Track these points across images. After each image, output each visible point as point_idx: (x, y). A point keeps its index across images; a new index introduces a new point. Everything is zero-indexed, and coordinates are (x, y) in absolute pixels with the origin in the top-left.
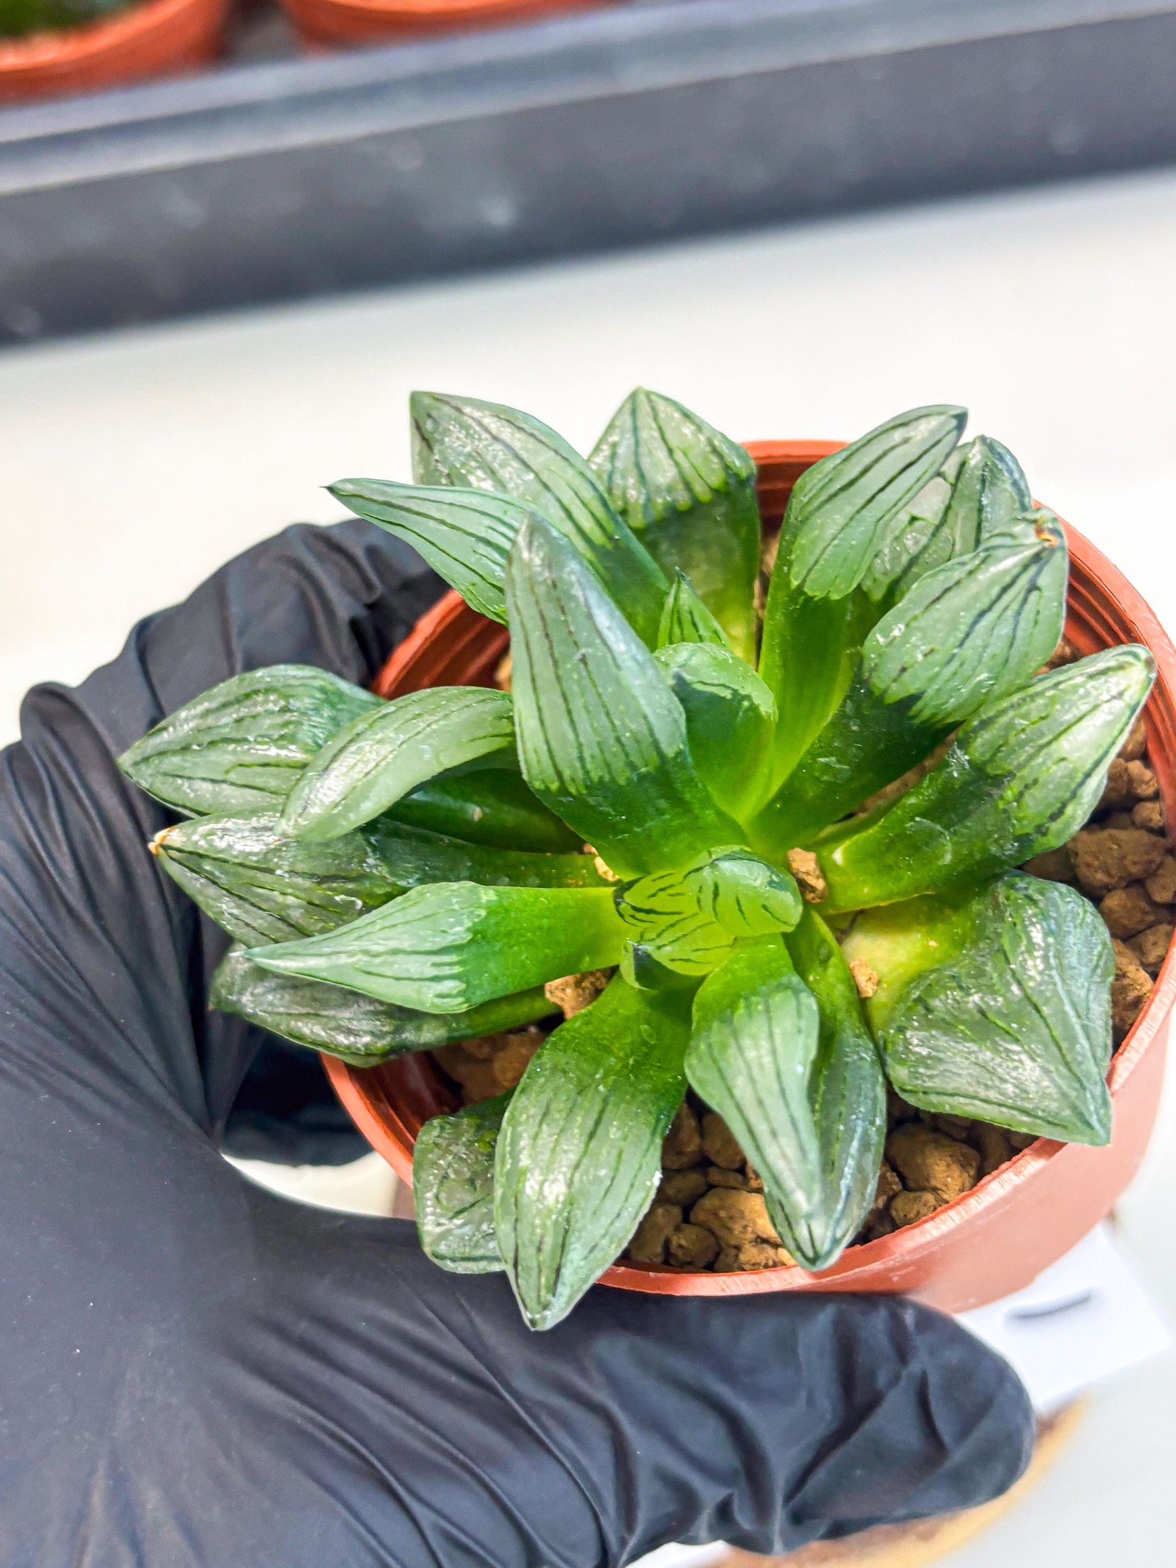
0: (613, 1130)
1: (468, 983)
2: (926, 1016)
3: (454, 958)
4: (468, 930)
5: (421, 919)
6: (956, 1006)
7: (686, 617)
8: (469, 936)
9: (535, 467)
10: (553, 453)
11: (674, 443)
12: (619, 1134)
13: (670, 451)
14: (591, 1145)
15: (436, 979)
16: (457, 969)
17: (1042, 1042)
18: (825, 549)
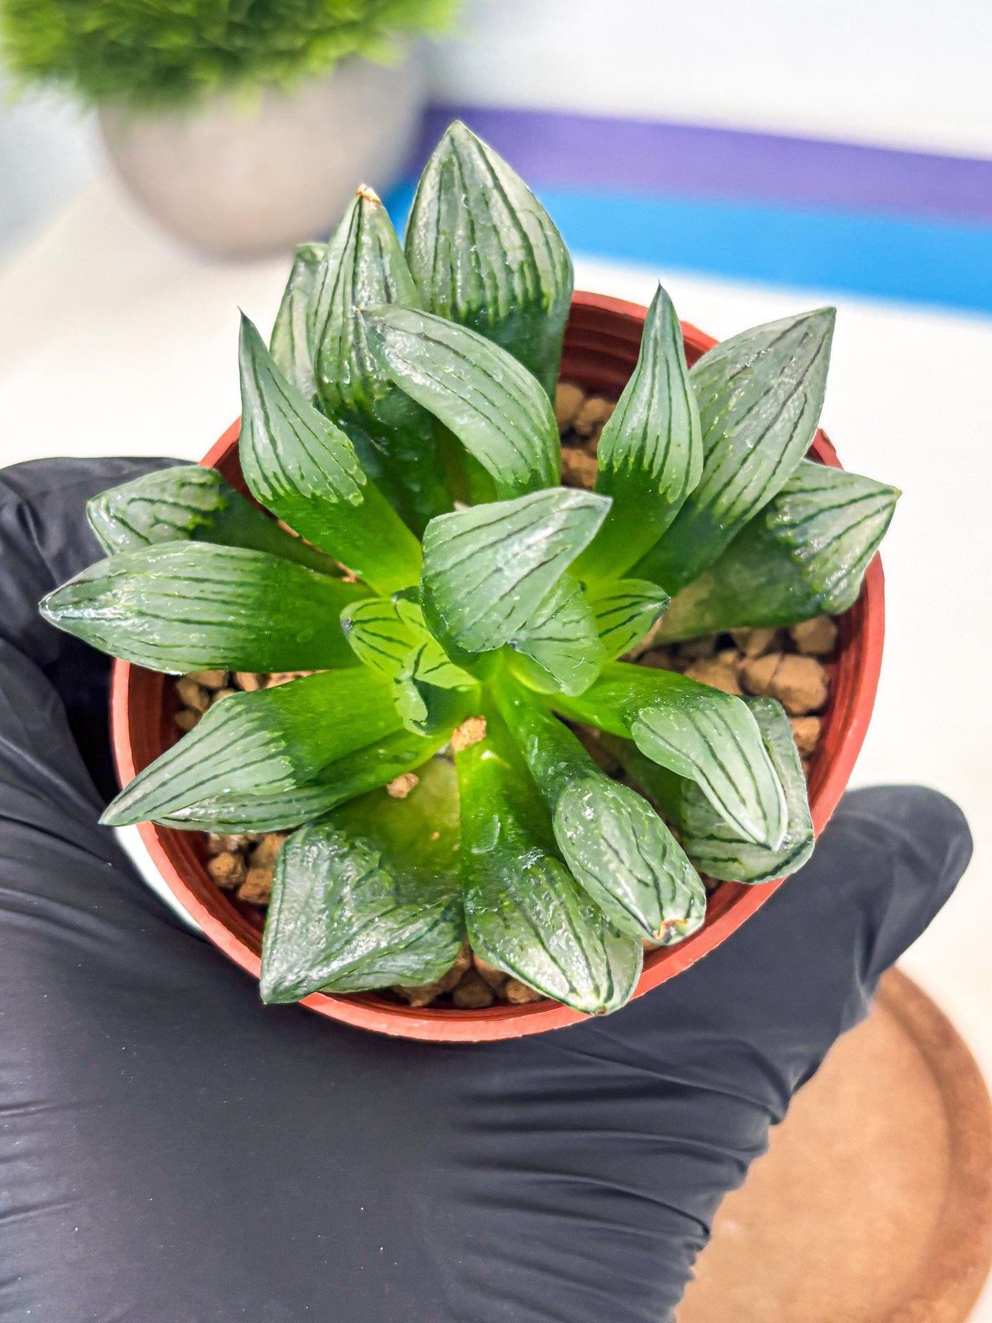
0: (197, 635)
1: (275, 501)
2: (336, 855)
3: (288, 488)
4: (313, 495)
5: (309, 454)
6: (345, 878)
7: (635, 610)
8: (309, 496)
9: (758, 448)
10: (777, 460)
11: (844, 539)
12: (194, 641)
13: (839, 537)
14: (176, 623)
15: (266, 478)
16: (281, 492)
17: (327, 948)
18: (663, 738)
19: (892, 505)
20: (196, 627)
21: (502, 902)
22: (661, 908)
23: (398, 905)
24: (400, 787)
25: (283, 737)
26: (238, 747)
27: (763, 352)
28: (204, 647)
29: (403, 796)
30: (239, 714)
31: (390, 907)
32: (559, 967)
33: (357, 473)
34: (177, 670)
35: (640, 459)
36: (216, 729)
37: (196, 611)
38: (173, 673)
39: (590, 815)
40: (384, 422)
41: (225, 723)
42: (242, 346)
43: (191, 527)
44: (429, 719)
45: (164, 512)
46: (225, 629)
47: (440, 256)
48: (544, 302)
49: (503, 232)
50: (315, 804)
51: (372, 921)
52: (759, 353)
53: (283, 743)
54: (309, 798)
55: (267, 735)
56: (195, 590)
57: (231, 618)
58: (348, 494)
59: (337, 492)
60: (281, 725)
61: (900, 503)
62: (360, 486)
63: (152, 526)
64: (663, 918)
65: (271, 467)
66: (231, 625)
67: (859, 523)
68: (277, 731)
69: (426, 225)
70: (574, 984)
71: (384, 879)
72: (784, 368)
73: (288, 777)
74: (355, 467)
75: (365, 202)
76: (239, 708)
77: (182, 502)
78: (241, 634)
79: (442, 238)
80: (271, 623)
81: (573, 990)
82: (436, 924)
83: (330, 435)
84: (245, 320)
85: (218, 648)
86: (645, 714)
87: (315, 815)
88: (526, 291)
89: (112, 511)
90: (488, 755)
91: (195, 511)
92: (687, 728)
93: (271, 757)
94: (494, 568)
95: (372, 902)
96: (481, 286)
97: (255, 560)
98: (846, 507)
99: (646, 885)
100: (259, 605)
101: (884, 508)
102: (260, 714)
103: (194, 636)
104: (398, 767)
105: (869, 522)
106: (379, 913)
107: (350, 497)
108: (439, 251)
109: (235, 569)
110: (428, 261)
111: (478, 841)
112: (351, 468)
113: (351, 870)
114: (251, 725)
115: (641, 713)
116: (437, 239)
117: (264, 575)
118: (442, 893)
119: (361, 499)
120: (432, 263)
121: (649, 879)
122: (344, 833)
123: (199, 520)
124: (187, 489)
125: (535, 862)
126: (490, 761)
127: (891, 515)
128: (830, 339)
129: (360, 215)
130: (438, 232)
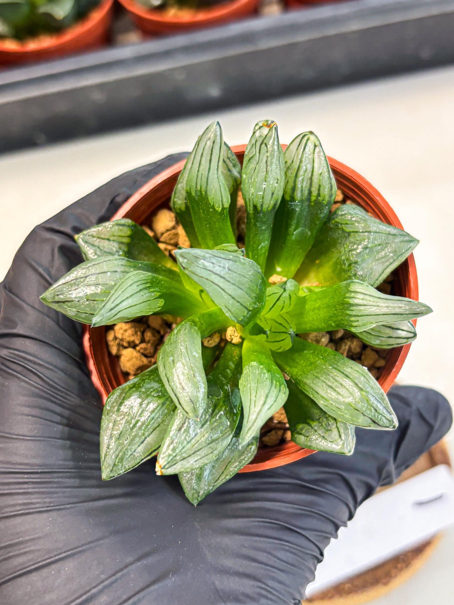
0: (347, 370)
1: (283, 385)
3: (275, 382)
4: (268, 373)
13: (108, 240)
14: (351, 377)
15: (280, 391)
16: (278, 384)
25: (346, 297)
30: (355, 316)
31: (353, 234)
39: (265, 184)
41: (362, 316)
53: (347, 295)
55: (351, 301)
60: (344, 303)
65: (274, 392)
68: (345, 301)
73: (354, 282)
80: (317, 359)
81: (315, 146)
86: (219, 207)
90: (279, 269)
92: (210, 187)
93: (355, 292)
94: (230, 271)
95: (357, 240)
99: (266, 144)
102: (348, 312)
111: (306, 237)
114: (354, 308)
115: (220, 209)
121: (263, 145)
125: (293, 202)
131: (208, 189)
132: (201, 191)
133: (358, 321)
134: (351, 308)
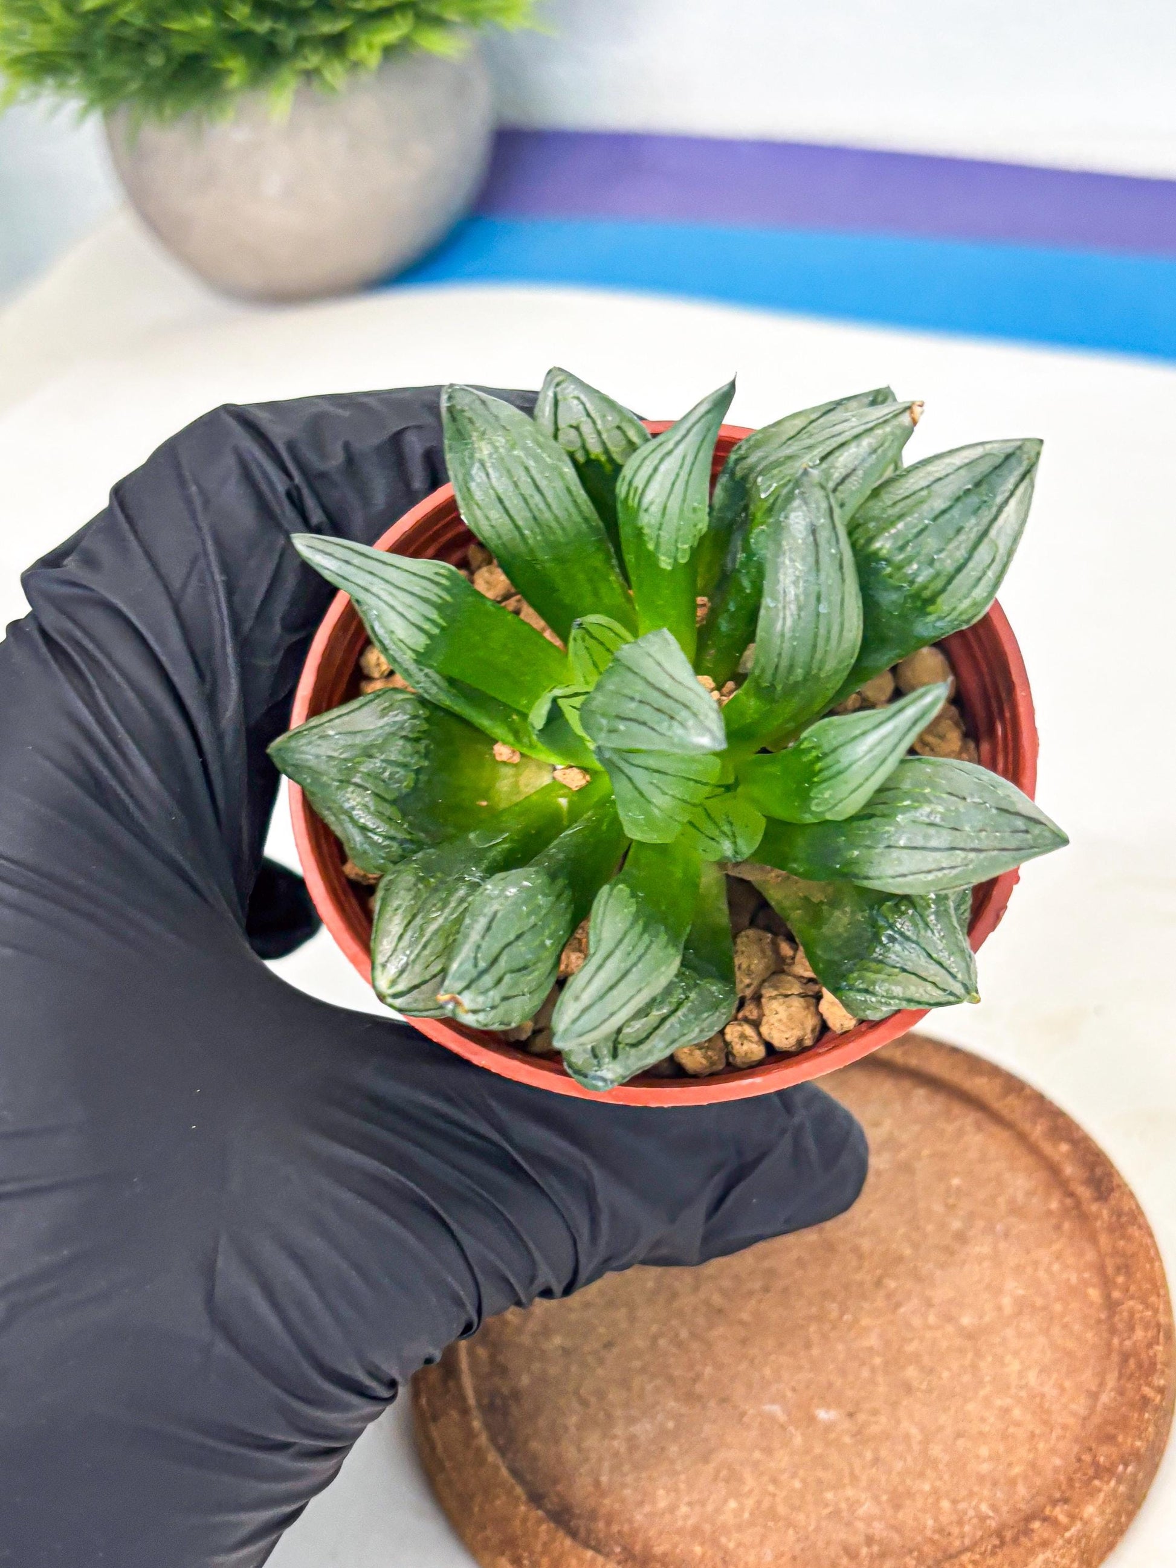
1: (624, 502)
2: (402, 732)
3: (635, 505)
4: (642, 528)
5: (666, 504)
6: (389, 749)
8: (639, 525)
11: (904, 976)
12: (492, 516)
13: (904, 970)
16: (631, 502)
19: (959, 1000)
20: (502, 511)
21: (432, 877)
22: (467, 987)
23: (393, 802)
24: (502, 751)
25: (443, 629)
26: (410, 600)
27: (988, 805)
28: (492, 526)
29: (498, 758)
30: (437, 584)
31: (387, 796)
32: (397, 945)
33: (684, 550)
34: (467, 519)
35: (818, 759)
36: (414, 574)
37: (514, 503)
38: (463, 517)
39: (511, 893)
40: (754, 546)
41: (424, 578)
42: (715, 396)
43: (593, 457)
44: (540, 731)
45: (587, 429)
46: (516, 533)
47: (908, 501)
48: (930, 609)
49: (962, 537)
50: (434, 690)
51: (366, 789)
52: (985, 803)
53: (437, 631)
54: (434, 683)
55: (434, 615)
56: (528, 489)
57: (527, 532)
58: (664, 555)
59: (657, 545)
60: (451, 620)
61: (965, 1006)
62: (676, 560)
63: (571, 426)
64: (460, 993)
65: (639, 483)
66: (522, 535)
67: (925, 980)
68: (444, 620)
69: (929, 474)
70: (389, 965)
71: (407, 781)
72: (984, 830)
73: (414, 651)
74: (686, 546)
75: (907, 414)
76: (444, 581)
77: (605, 436)
78: (522, 548)
79: (924, 493)
80: (548, 565)
81: (384, 966)
82: (392, 838)
83: (695, 510)
84: (733, 385)
85: (499, 537)
86: (621, 890)
87: (426, 696)
88: (925, 588)
89: (558, 389)
90: (563, 802)
91: (607, 451)
92: (622, 926)
93: (420, 629)
94: (632, 695)
95: (382, 781)
96: (902, 548)
97: (586, 520)
98: (932, 961)
99: (476, 965)
100: (553, 546)
101: (951, 994)
102: (448, 598)
103: (496, 515)
104: (510, 738)
105: (930, 987)
106: (376, 791)
107: (663, 558)
108: (913, 497)
109: (567, 510)
110: (900, 494)
111: (482, 833)
112: (684, 543)
113: (396, 750)
114: (435, 599)
115: (621, 886)
116: (922, 489)
117: (579, 533)
118: (426, 832)
119: (669, 568)
120: (899, 497)
121: (482, 966)
122: (426, 727)
123: (603, 458)
124: (618, 432)
125: (474, 882)
126: (558, 808)
127: (949, 1003)
128: (1035, 855)
129: (896, 416)
130: (928, 486)
131: (628, 924)
132: (645, 929)
133: (437, 574)
134: (440, 601)
